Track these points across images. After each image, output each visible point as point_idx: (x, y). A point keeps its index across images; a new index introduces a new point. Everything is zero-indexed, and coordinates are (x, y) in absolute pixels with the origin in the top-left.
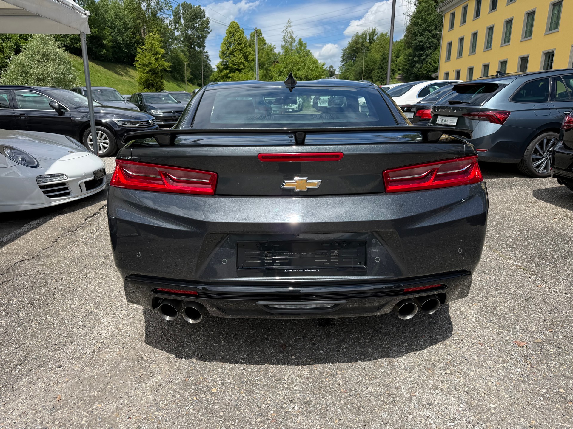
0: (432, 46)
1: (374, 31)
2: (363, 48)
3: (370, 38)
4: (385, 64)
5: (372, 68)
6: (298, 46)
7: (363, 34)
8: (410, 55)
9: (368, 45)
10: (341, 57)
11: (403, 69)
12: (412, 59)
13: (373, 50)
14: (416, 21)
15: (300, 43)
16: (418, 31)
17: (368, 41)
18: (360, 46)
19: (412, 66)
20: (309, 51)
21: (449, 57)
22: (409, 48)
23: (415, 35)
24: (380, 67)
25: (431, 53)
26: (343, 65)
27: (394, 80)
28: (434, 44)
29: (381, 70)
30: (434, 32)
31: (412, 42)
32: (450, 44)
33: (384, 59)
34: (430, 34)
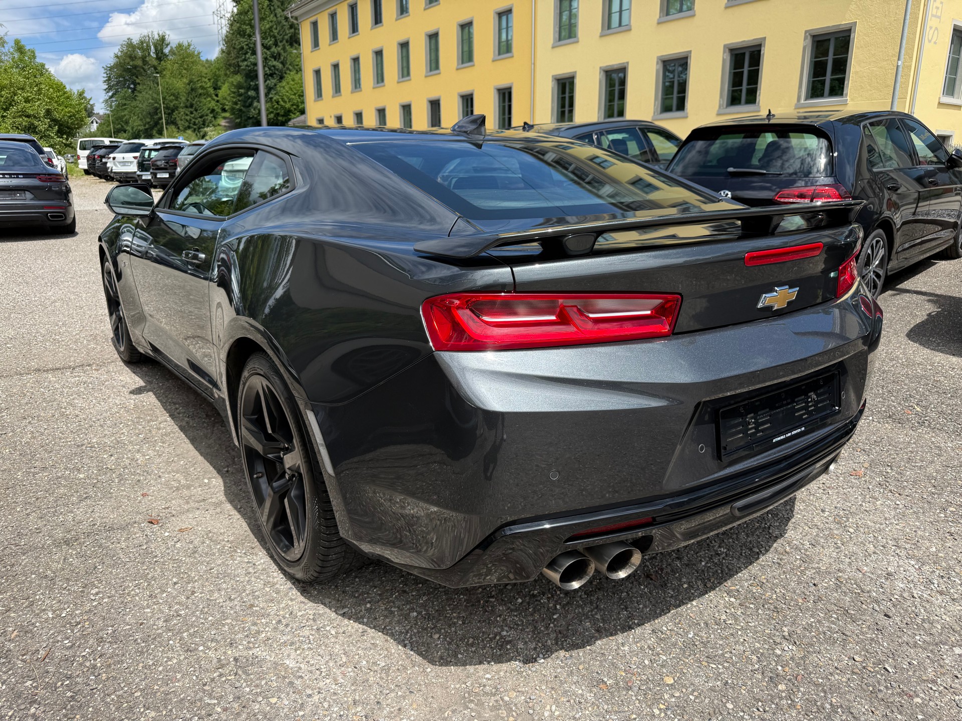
0: (275, 73)
1: (162, 39)
2: (146, 67)
3: (156, 50)
4: (196, 99)
5: (172, 104)
6: (16, 55)
7: (142, 42)
8: (239, 86)
9: (155, 63)
10: (105, 82)
11: (232, 109)
12: (245, 93)
13: (167, 73)
14: (240, 27)
15: (20, 49)
16: (247, 45)
17: (153, 55)
18: (139, 63)
19: (247, 104)
20: (43, 65)
21: (319, 94)
22: (236, 74)
23: (244, 51)
24: (188, 104)
25: (275, 85)
26: (111, 97)
27: (218, 128)
28: (277, 70)
29: (190, 109)
30: (274, 49)
31: (241, 64)
32: (318, 73)
33: (192, 90)
34: (268, 53)
